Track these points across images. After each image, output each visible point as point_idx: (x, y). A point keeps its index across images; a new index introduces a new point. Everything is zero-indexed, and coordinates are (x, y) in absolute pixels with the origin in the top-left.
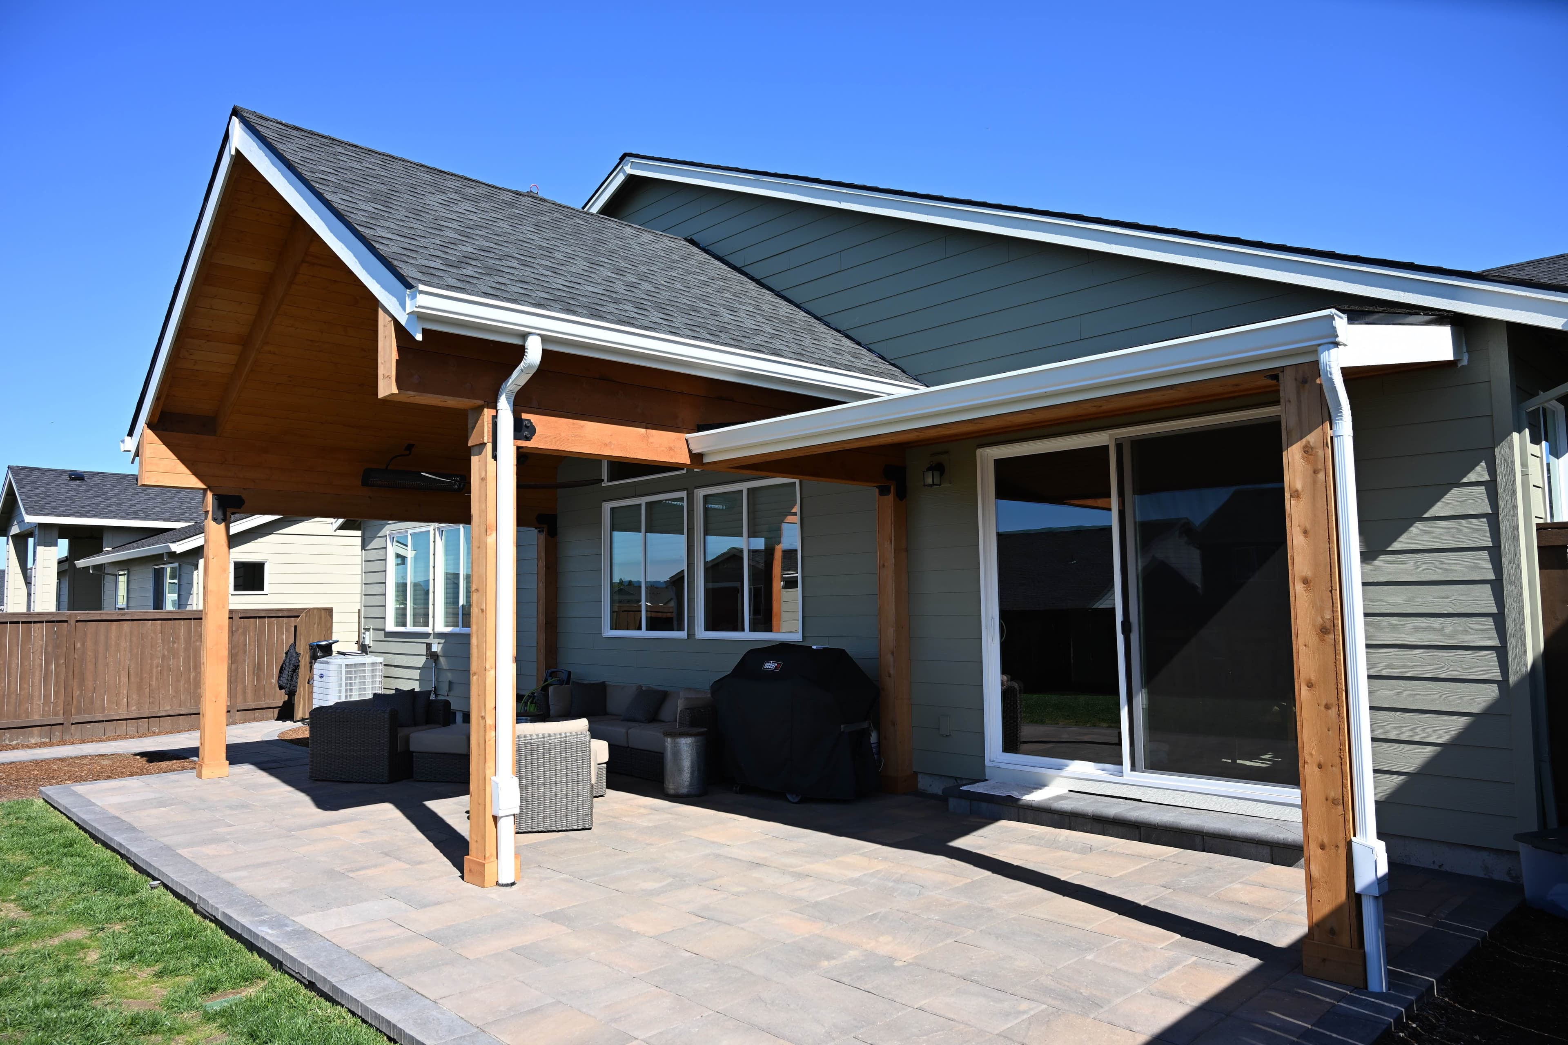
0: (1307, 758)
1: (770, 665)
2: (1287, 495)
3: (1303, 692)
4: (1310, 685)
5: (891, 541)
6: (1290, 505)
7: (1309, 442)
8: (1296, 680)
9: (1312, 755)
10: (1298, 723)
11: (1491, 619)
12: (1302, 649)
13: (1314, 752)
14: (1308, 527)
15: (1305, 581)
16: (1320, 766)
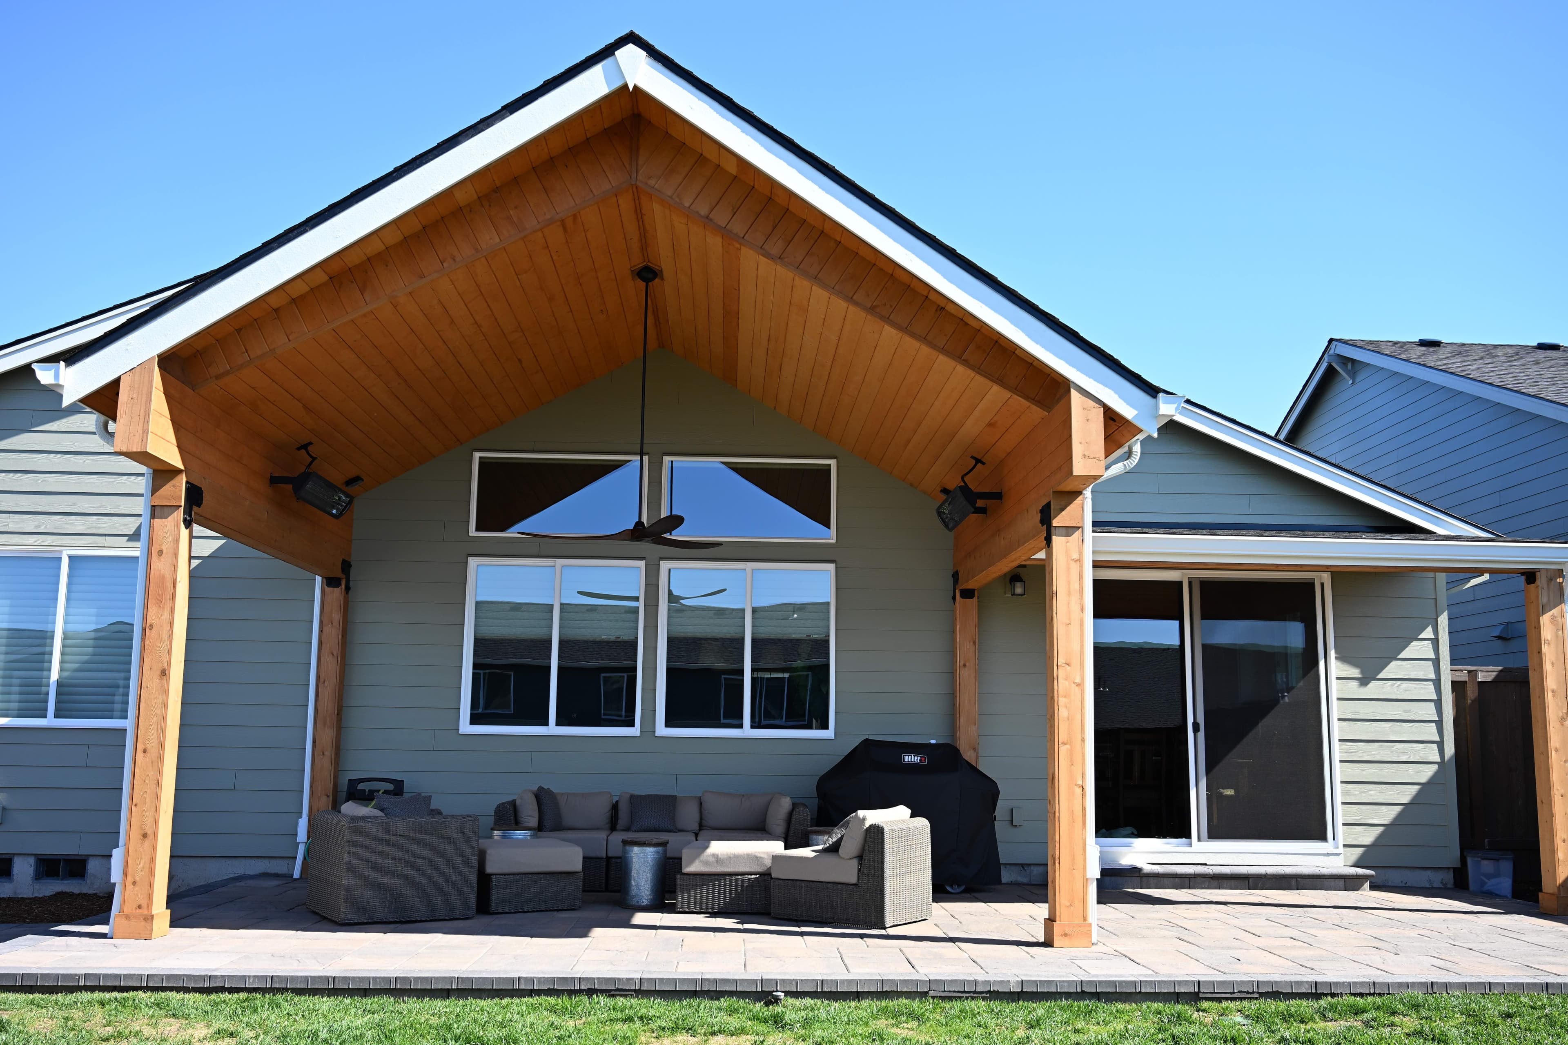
0: (1556, 792)
1: (912, 759)
2: (1543, 642)
3: (1553, 755)
4: (1556, 750)
5: (974, 643)
6: (1545, 648)
7: (1554, 613)
8: (1549, 748)
9: (1558, 790)
10: (1551, 772)
11: (1434, 724)
12: (1552, 729)
13: (1559, 788)
14: (1554, 662)
15: (1553, 691)
16: (1562, 796)
